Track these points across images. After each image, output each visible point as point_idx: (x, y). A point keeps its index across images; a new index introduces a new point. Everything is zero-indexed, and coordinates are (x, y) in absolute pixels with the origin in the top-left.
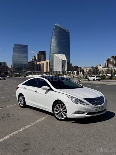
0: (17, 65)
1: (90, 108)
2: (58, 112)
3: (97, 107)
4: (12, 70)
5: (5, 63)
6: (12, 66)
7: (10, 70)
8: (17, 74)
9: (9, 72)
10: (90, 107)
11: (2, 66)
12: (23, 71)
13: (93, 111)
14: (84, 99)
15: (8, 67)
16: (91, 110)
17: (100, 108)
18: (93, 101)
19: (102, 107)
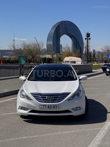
1: (34, 105)
3: (44, 105)
10: (35, 103)
13: (38, 109)
14: (31, 93)
16: (34, 107)
17: (49, 107)
18: (42, 97)
19: (54, 106)
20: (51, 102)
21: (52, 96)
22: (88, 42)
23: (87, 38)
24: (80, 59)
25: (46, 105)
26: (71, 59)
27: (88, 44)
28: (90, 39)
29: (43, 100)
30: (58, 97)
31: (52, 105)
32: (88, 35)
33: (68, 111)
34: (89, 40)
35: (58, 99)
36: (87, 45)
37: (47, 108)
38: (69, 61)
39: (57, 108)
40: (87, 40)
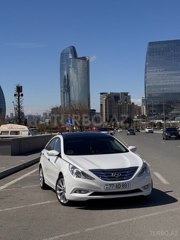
0: (156, 97)
1: (97, 186)
2: (62, 191)
3: (110, 185)
4: (144, 112)
5: (126, 94)
6: (143, 100)
7: (140, 113)
8: (157, 121)
9: (138, 117)
10: (98, 183)
11: (120, 102)
12: (173, 112)
13: (103, 190)
14: (90, 170)
15: (133, 103)
16: (98, 188)
17: (117, 186)
18: (106, 175)
19: (124, 185)
20: (119, 180)
21: (118, 171)
22: (19, 100)
23: (17, 93)
24: (26, 128)
25: (113, 184)
26: (12, 128)
27: (19, 103)
28: (22, 95)
29: (109, 178)
30: (126, 173)
31: (121, 183)
32: (19, 89)
33: (138, 190)
34: (20, 97)
35: (126, 175)
36: (17, 104)
37: (114, 188)
38: (8, 132)
39: (127, 187)
40: (17, 97)
